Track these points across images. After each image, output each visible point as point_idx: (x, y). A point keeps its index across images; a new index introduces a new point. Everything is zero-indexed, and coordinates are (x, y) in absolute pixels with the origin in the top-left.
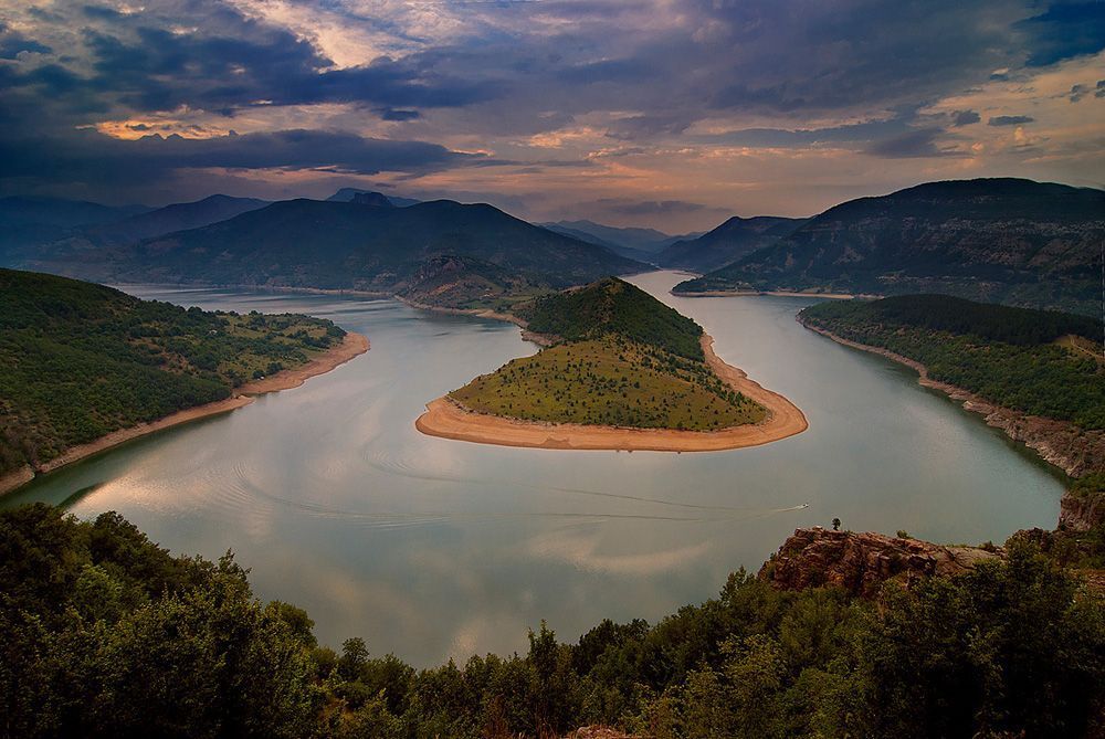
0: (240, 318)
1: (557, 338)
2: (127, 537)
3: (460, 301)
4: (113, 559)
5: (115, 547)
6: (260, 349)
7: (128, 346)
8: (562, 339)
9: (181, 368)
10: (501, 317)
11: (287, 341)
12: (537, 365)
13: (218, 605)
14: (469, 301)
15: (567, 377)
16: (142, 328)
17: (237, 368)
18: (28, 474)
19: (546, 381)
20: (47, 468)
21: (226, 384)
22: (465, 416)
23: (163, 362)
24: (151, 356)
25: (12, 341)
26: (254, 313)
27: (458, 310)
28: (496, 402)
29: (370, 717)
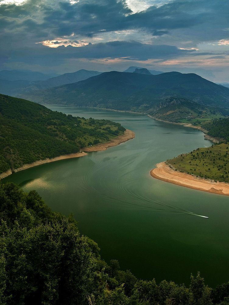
0: (85, 120)
1: (222, 140)
2: (38, 201)
3: (176, 119)
4: (33, 208)
5: (34, 204)
6: (92, 133)
7: (46, 128)
8: (225, 141)
9: (63, 138)
10: (195, 127)
11: (102, 131)
12: (211, 152)
13: (64, 231)
14: (181, 119)
15: (225, 159)
16: (51, 122)
17: (83, 140)
18: (10, 173)
19: (214, 160)
20: (16, 171)
21: (78, 146)
22: (173, 172)
23: (57, 135)
24: (53, 133)
25: (10, 123)
26: (91, 118)
27: (175, 123)
28: (188, 167)
29: (116, 294)
